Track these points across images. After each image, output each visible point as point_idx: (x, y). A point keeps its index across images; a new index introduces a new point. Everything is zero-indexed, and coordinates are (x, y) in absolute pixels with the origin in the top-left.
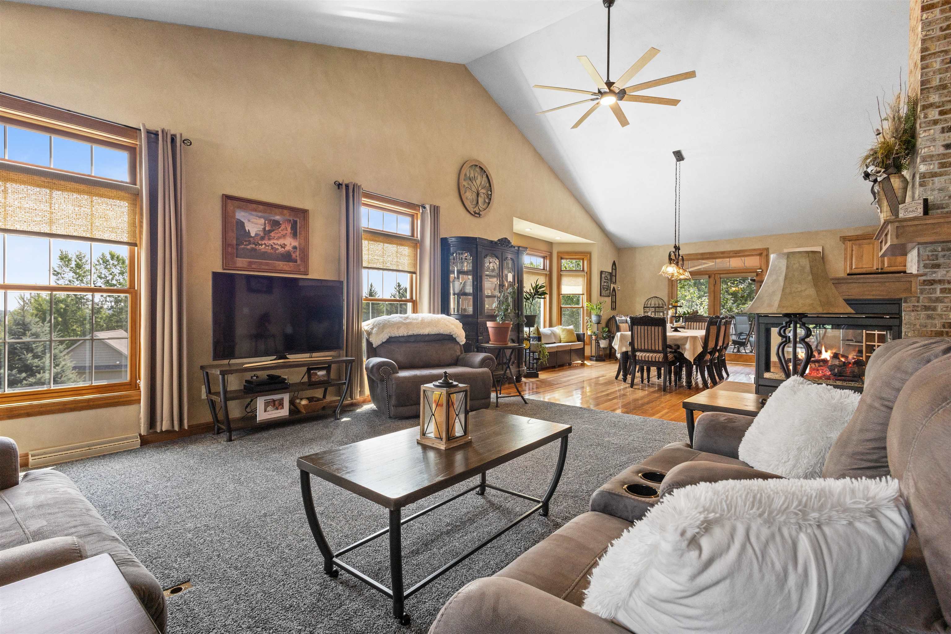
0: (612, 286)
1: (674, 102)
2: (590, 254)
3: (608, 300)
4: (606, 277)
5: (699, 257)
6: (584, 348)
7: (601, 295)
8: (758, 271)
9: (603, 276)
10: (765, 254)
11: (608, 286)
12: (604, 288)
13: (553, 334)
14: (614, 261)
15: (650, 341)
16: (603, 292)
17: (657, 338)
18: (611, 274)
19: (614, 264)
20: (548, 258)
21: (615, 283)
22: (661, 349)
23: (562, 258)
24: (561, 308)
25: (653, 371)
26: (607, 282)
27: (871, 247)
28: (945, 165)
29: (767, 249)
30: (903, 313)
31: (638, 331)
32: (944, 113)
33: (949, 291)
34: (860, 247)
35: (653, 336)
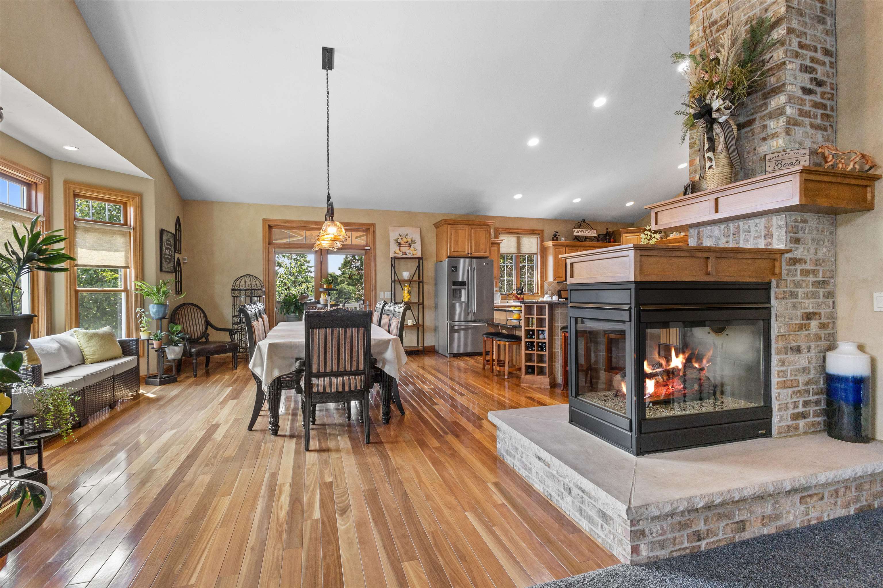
0: (177, 256)
2: (140, 196)
3: (171, 277)
4: (168, 240)
5: (302, 225)
6: (137, 367)
7: (161, 270)
8: (366, 248)
9: (165, 238)
10: (372, 229)
11: (171, 256)
12: (166, 259)
13: (65, 347)
14: (178, 218)
15: (342, 356)
16: (165, 264)
17: (355, 349)
18: (175, 236)
19: (178, 222)
20: (41, 187)
21: (180, 252)
22: (361, 367)
23: (76, 195)
24: (77, 292)
26: (170, 250)
27: (463, 233)
28: (802, 113)
29: (374, 225)
30: (773, 302)
31: (319, 339)
32: (801, 46)
33: (806, 273)
34: (456, 231)
35: (348, 345)
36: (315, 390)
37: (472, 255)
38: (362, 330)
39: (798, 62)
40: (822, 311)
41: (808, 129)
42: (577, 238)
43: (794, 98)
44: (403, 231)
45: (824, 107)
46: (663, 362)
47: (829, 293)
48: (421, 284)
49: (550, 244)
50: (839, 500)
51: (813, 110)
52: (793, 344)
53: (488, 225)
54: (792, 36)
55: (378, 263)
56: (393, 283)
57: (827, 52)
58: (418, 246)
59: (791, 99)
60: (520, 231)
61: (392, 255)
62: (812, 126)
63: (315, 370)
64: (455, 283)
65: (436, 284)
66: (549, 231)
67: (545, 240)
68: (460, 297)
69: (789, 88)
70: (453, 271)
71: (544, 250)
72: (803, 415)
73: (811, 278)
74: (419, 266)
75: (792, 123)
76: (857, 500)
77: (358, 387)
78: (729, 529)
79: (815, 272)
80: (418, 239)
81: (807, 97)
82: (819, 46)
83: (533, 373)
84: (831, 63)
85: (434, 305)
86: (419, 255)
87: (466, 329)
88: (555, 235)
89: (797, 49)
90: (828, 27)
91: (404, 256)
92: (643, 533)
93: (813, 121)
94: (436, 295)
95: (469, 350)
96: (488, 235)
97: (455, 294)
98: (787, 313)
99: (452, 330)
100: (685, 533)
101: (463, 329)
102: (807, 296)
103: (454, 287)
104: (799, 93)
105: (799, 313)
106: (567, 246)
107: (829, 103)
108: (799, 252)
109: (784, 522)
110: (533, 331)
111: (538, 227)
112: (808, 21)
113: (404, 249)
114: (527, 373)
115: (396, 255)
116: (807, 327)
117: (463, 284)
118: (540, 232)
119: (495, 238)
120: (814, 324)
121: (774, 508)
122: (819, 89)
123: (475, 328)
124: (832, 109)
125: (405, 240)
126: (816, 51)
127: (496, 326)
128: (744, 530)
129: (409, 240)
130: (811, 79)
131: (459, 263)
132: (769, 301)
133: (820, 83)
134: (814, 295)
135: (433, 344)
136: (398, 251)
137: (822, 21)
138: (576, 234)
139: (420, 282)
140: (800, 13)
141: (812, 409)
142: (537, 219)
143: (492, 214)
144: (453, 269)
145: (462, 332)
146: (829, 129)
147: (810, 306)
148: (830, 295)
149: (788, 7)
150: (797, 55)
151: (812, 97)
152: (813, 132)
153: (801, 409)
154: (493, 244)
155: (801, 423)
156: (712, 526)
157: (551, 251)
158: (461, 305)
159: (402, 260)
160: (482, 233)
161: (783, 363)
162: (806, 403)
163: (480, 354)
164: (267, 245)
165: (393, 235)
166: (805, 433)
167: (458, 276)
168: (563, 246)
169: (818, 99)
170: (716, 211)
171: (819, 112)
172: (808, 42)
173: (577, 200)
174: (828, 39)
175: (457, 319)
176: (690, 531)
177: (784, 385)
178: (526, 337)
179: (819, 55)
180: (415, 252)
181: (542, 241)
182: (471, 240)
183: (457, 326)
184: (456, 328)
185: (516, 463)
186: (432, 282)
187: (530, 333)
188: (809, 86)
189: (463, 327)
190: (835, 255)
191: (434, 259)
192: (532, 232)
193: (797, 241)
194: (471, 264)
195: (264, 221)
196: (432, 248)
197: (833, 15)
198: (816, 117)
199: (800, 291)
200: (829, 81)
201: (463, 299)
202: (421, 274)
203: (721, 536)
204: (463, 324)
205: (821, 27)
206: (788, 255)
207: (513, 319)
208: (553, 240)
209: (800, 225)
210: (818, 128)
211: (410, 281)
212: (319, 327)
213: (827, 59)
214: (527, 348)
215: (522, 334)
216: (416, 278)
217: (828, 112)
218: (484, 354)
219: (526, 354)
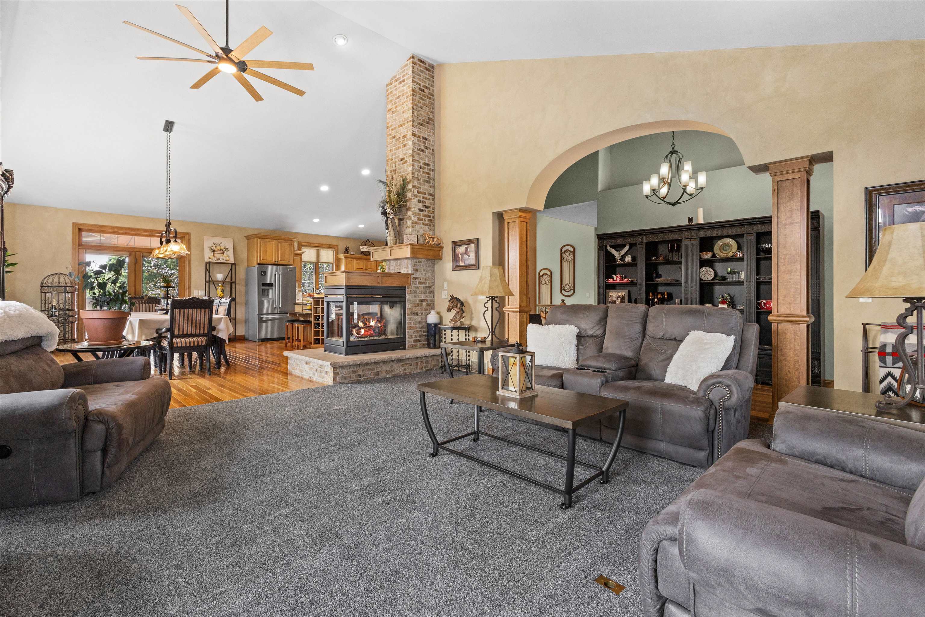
1: (258, 97)
5: (116, 230)
10: (187, 237)
15: (194, 325)
17: (202, 321)
22: (206, 331)
25: (195, 355)
27: (272, 245)
28: (419, 219)
29: (189, 234)
30: (407, 294)
31: (180, 315)
32: (418, 192)
33: (421, 283)
34: (265, 244)
35: (198, 318)
36: (175, 345)
37: (279, 263)
38: (207, 310)
39: (417, 199)
40: (428, 299)
41: (422, 226)
42: (363, 253)
43: (415, 213)
44: (217, 240)
45: (430, 217)
46: (368, 323)
47: (431, 292)
48: (233, 285)
49: (342, 256)
50: (418, 367)
51: (424, 218)
52: (415, 312)
53: (292, 241)
54: (414, 189)
55: (192, 266)
56: (207, 284)
57: (430, 195)
58: (231, 253)
59: (414, 213)
60: (319, 245)
61: (207, 260)
62: (423, 224)
63: (176, 333)
64: (264, 285)
65: (247, 285)
66: (342, 246)
67: (339, 253)
68: (268, 295)
69: (413, 209)
70: (262, 275)
71: (338, 261)
72: (419, 341)
73: (423, 285)
74: (231, 270)
75: (414, 223)
76: (426, 367)
77: (204, 344)
78: (372, 374)
79: (425, 283)
80: (230, 247)
81: (421, 213)
82: (427, 192)
83: (319, 343)
84: (433, 199)
85: (245, 302)
86: (232, 260)
87: (273, 320)
88: (346, 250)
89: (417, 194)
90: (431, 184)
91: (217, 261)
92: (338, 373)
93: (424, 222)
94: (247, 293)
95: (275, 336)
96: (292, 248)
97: (263, 293)
98: (411, 299)
99: (261, 321)
100: (355, 374)
101: (270, 320)
102: (421, 292)
103: (263, 287)
104: (418, 211)
105: (418, 299)
106: (356, 258)
107: (431, 215)
108: (418, 275)
109: (395, 373)
110: (319, 316)
111: (334, 243)
112: (422, 182)
113: (218, 255)
114: (315, 343)
115: (211, 260)
116: (421, 305)
117: (271, 285)
118: (335, 247)
119: (298, 250)
120: (424, 304)
121: (391, 368)
122: (427, 210)
123: (281, 319)
124: (433, 217)
125: (218, 248)
126: (425, 194)
127: (295, 314)
128: (378, 375)
129: (223, 248)
130: (423, 206)
131: (267, 269)
132: (405, 295)
133: (427, 207)
134: (425, 292)
135: (243, 334)
136: (212, 257)
137: (428, 182)
138: (362, 250)
139: (232, 283)
140: (418, 179)
141: (423, 338)
142: (333, 237)
143: (295, 231)
144: (263, 273)
145: (270, 322)
146: (432, 225)
147: (422, 296)
148: (432, 292)
149: (412, 177)
150: (416, 196)
151: (423, 213)
152: (424, 226)
153: (418, 338)
154: (296, 254)
155: (418, 344)
156: (366, 373)
157: (343, 261)
158: (269, 302)
159: (216, 264)
160: (287, 246)
161: (410, 319)
162: (420, 336)
163: (283, 339)
164: (77, 247)
165: (208, 243)
166: (420, 348)
167: (266, 279)
168: (352, 258)
169: (426, 213)
170: (391, 256)
171: (427, 219)
172: (422, 191)
173: (361, 226)
174: (431, 189)
175: (265, 312)
176: (356, 374)
177: (410, 328)
178: (315, 320)
179: (427, 196)
180: (228, 258)
181: (337, 253)
182: (278, 251)
183: (265, 317)
184: (264, 319)
185: (298, 371)
186: (243, 283)
187: (317, 318)
188: (422, 208)
189: (270, 318)
190: (434, 276)
191: (245, 264)
192: (329, 247)
193: (417, 270)
194: (277, 271)
195: (74, 224)
196: (243, 255)
197: (433, 179)
198: (425, 221)
199: (418, 290)
200: (431, 206)
201: (270, 296)
202: (233, 276)
203: (369, 377)
204: (270, 316)
205: (427, 185)
206: (413, 276)
207: (307, 310)
208: (345, 253)
209: (418, 264)
210: (426, 225)
211: (223, 282)
212: (180, 308)
213: (431, 197)
214: (315, 327)
215: (312, 319)
216: (228, 279)
217: (431, 219)
218: (286, 338)
219: (314, 331)
